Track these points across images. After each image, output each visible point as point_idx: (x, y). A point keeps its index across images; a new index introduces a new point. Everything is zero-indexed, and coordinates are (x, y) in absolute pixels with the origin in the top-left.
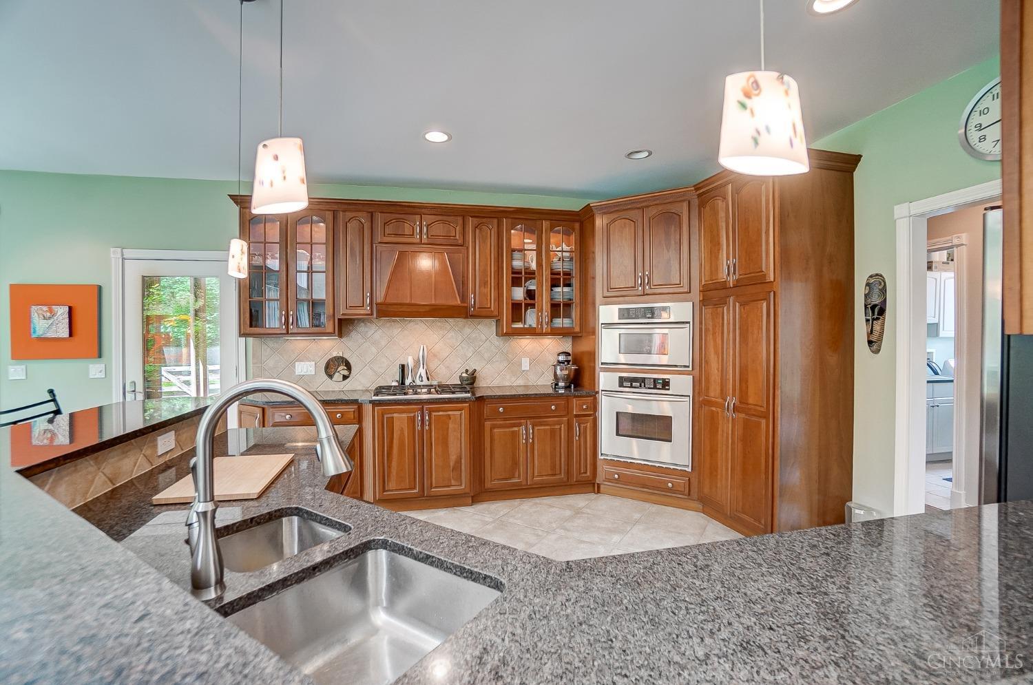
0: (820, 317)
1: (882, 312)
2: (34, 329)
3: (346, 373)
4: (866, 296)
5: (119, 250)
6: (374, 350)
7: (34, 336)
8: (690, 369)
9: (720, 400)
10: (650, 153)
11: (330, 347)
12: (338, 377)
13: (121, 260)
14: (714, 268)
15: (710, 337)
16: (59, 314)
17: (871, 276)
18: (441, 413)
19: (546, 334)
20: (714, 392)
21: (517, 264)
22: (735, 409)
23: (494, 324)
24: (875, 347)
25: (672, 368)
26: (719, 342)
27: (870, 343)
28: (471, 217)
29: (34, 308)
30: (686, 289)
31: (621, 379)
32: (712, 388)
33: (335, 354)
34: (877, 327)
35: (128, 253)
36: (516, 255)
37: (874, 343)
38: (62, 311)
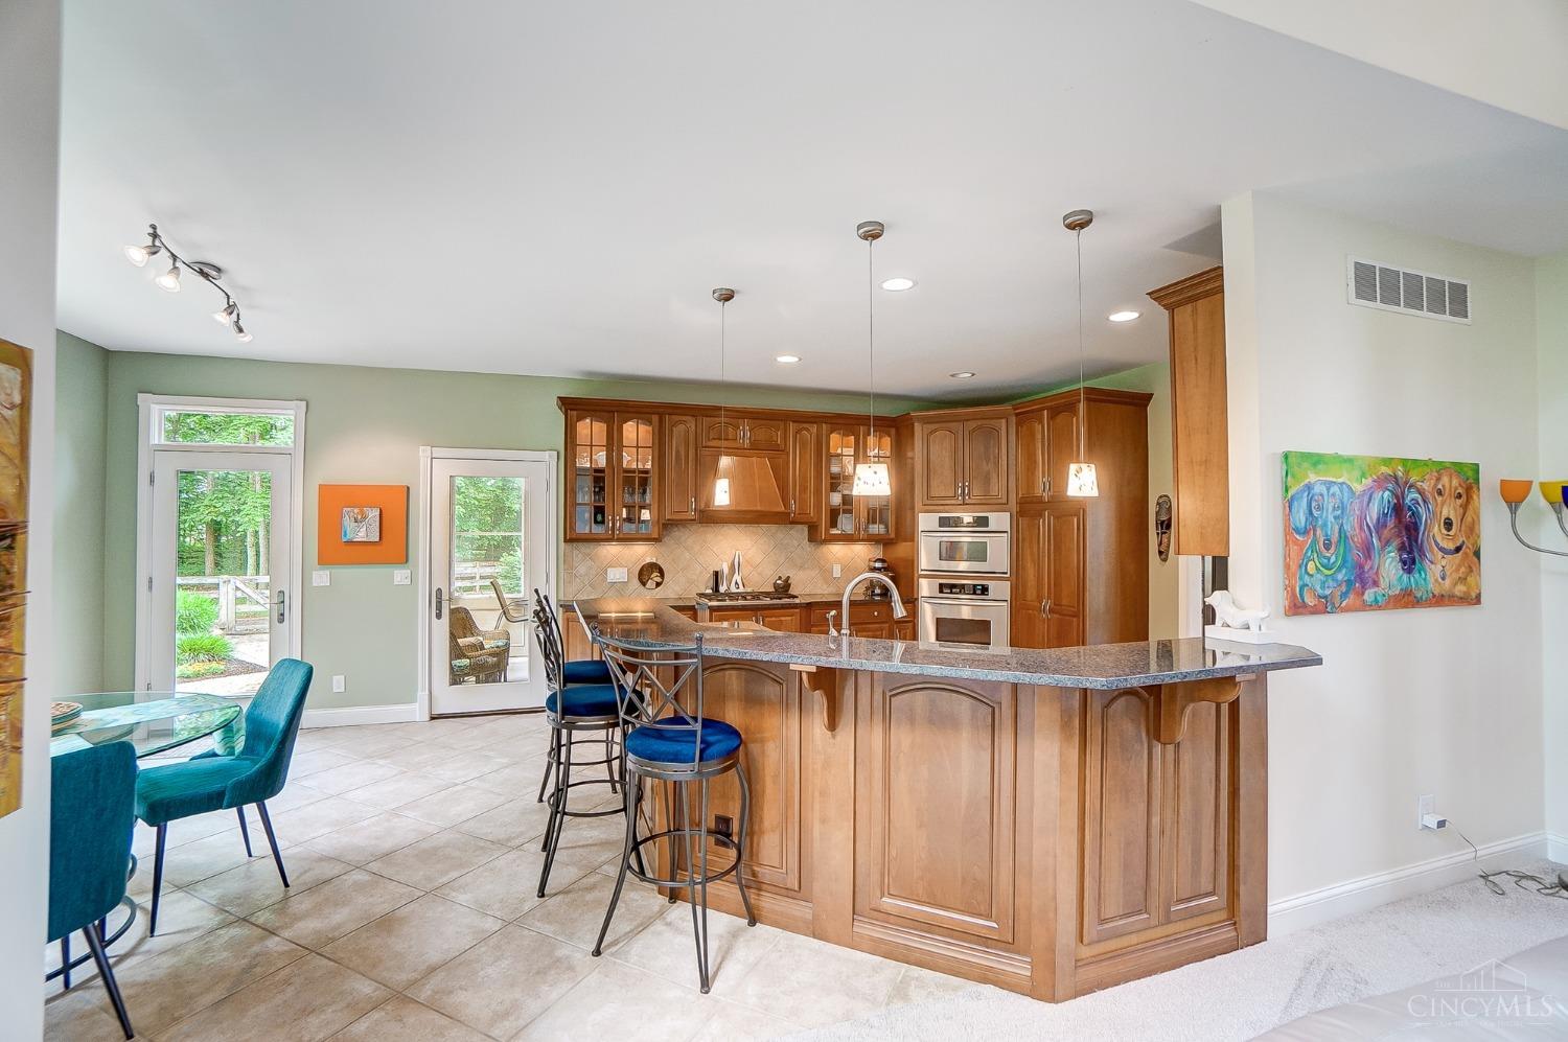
0: (1120, 530)
1: (1169, 526)
2: (345, 532)
3: (659, 580)
4: (1157, 513)
5: (428, 448)
6: (687, 555)
7: (344, 540)
8: (1008, 575)
9: (1036, 604)
10: (973, 375)
11: (642, 553)
12: (650, 584)
13: (429, 459)
14: (1031, 483)
15: (1027, 544)
16: (370, 517)
17: (1161, 497)
18: (773, 619)
19: (863, 540)
20: (1031, 594)
21: (835, 469)
22: (1051, 611)
23: (806, 529)
24: (1163, 556)
25: (993, 575)
26: (1035, 550)
27: (1160, 553)
28: (794, 422)
29: (345, 511)
30: (1004, 501)
31: (941, 585)
32: (1029, 593)
33: (648, 560)
34: (1165, 540)
35: (438, 452)
36: (833, 460)
37: (1163, 554)
38: (373, 513)
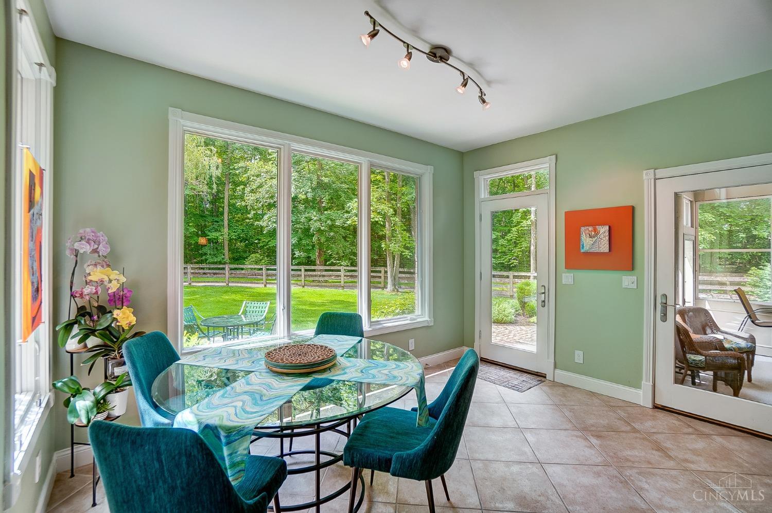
2: (583, 245)
5: (652, 171)
7: (582, 251)
13: (653, 180)
16: (601, 233)
29: (583, 229)
35: (660, 173)
38: (604, 230)
